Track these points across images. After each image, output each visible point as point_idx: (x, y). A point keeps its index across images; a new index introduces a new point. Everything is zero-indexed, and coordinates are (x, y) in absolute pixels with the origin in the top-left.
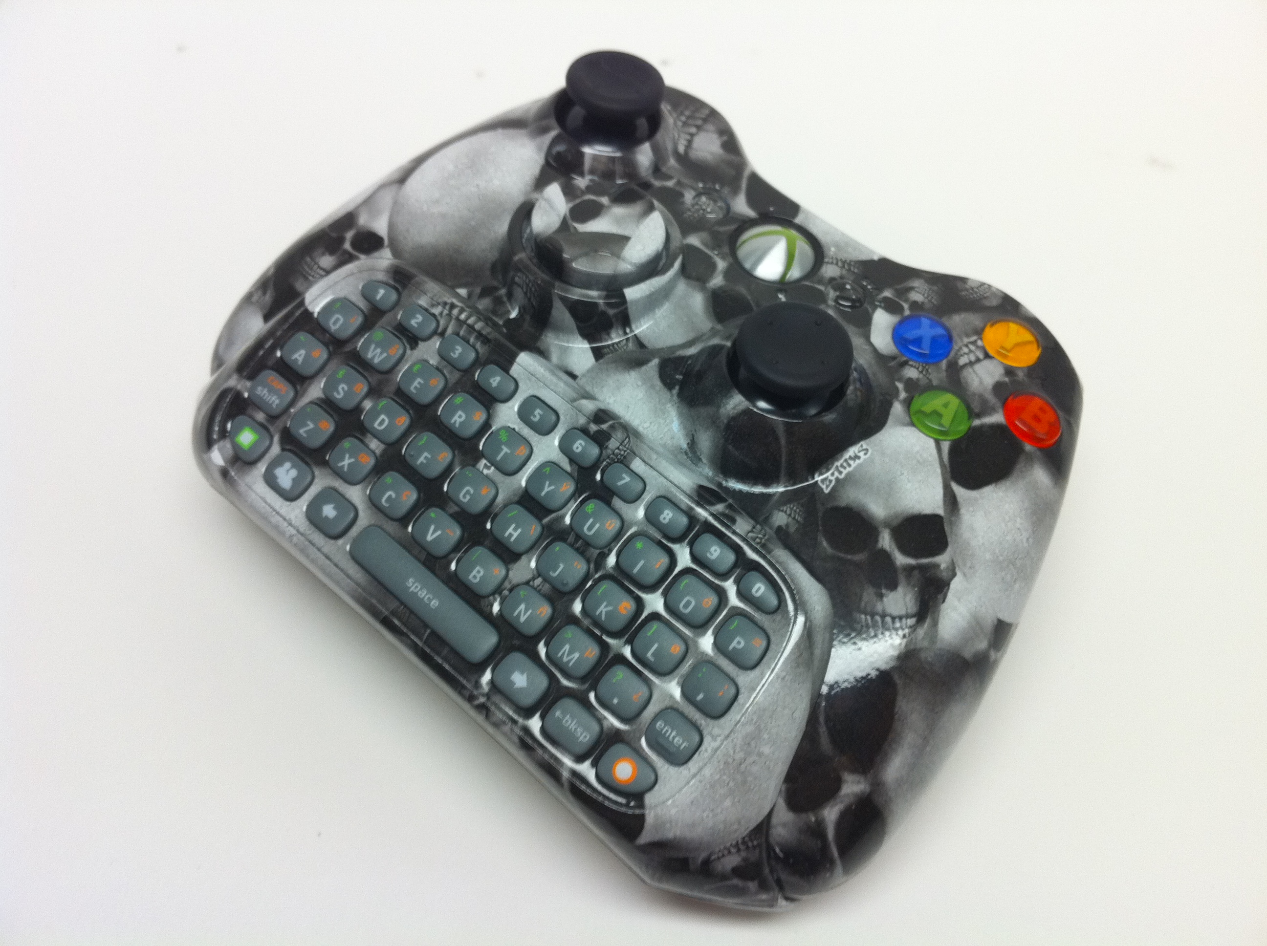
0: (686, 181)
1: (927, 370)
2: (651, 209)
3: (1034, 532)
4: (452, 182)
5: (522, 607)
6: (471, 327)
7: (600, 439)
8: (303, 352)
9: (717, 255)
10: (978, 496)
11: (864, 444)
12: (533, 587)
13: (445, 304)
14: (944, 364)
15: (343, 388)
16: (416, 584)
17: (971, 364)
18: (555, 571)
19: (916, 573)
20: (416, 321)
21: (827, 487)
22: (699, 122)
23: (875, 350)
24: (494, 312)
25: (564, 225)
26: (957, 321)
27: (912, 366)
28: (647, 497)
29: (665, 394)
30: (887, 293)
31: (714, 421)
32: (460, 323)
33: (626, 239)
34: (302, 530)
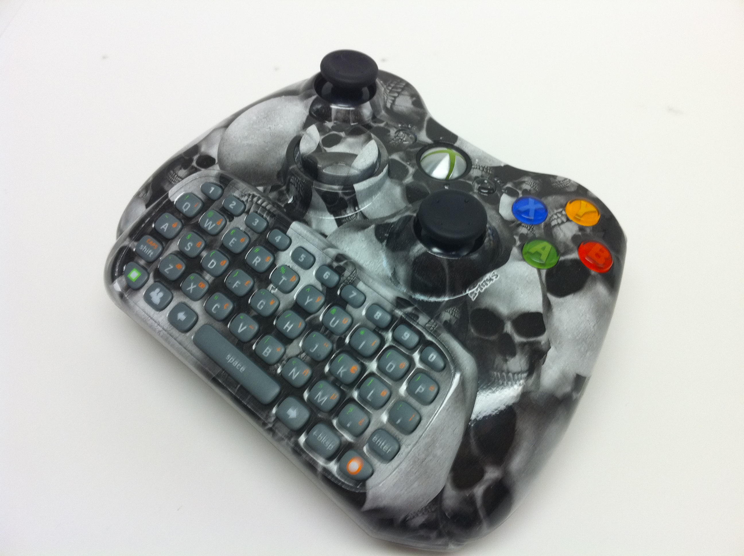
0: (390, 123)
1: (533, 229)
2: (369, 139)
3: (597, 322)
4: (255, 126)
5: (294, 370)
6: (264, 208)
7: (339, 271)
8: (167, 224)
9: (409, 165)
10: (563, 301)
11: (495, 272)
12: (300, 359)
13: (249, 195)
14: (543, 224)
15: (190, 245)
16: (232, 358)
17: (559, 225)
18: (312, 350)
19: (527, 346)
20: (232, 205)
21: (474, 297)
22: (399, 90)
23: (501, 217)
24: (279, 200)
25: (319, 148)
26: (550, 200)
27: (523, 226)
28: (367, 304)
29: (379, 245)
30: (509, 185)
31: (406, 260)
32: (258, 206)
33: (355, 156)
34: (165, 328)
